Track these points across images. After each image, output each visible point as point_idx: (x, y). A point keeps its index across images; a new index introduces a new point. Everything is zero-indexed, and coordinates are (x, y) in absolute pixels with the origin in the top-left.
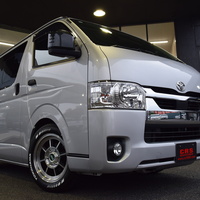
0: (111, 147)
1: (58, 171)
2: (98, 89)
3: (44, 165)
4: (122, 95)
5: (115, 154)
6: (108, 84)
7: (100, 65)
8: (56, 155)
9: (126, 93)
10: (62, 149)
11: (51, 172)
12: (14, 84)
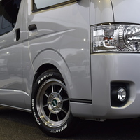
0: (115, 92)
1: (61, 116)
2: (101, 33)
3: (47, 111)
4: (126, 38)
5: (119, 100)
6: (111, 26)
7: (103, 7)
8: (59, 100)
9: (131, 36)
10: (64, 94)
11: (54, 118)
12: (14, 30)
